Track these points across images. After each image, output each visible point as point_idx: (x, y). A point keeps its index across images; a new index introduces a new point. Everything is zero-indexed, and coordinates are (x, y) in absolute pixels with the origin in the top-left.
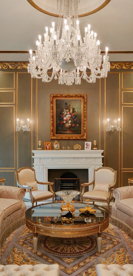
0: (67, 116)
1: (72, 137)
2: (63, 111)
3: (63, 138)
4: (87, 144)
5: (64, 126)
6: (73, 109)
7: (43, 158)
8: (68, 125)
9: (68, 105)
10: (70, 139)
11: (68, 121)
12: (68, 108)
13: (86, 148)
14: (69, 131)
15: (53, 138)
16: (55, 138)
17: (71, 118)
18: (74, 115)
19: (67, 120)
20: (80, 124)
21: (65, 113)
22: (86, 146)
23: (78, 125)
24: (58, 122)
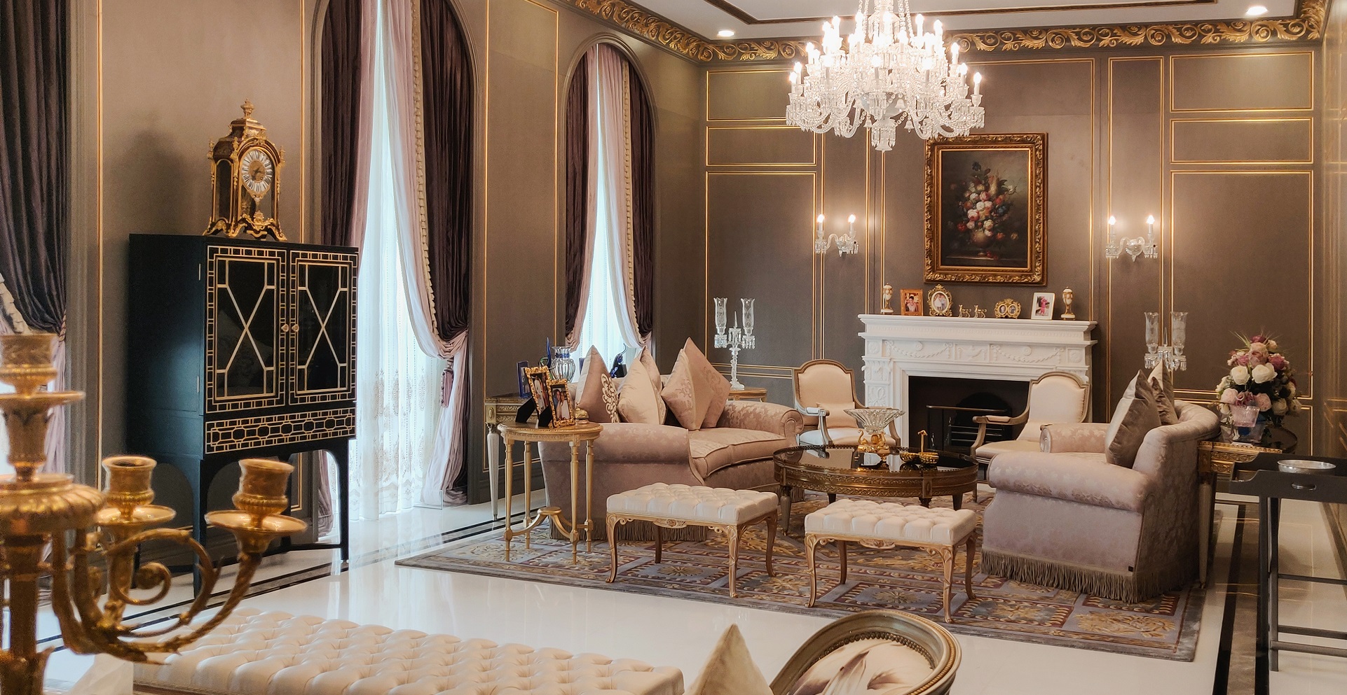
0: (980, 205)
1: (995, 275)
2: (965, 189)
3: (964, 277)
4: (1039, 300)
5: (970, 238)
6: (1000, 184)
7: (894, 341)
8: (980, 235)
9: (984, 168)
10: (987, 282)
11: (983, 222)
12: (983, 180)
13: (1037, 311)
14: (986, 256)
15: (931, 276)
16: (938, 277)
17: (991, 212)
18: (1004, 203)
19: (979, 217)
20: (1022, 231)
21: (973, 196)
22: (1035, 306)
23: (1014, 236)
24: (950, 224)
